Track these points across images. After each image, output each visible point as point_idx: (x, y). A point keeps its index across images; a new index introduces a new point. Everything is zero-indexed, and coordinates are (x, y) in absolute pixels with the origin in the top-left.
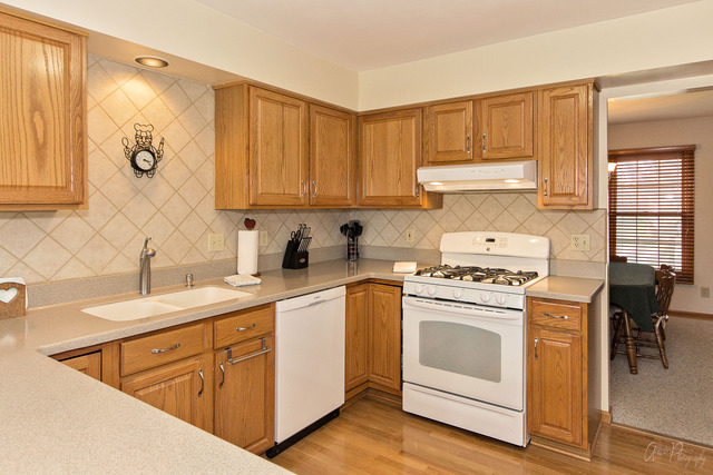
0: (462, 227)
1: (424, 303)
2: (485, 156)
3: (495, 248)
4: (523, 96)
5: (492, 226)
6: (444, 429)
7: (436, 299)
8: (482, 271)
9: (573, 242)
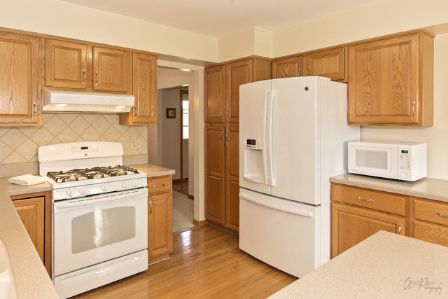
0: (56, 140)
1: (77, 202)
2: (96, 88)
3: (90, 153)
4: (121, 53)
5: (80, 138)
6: (95, 293)
7: (87, 196)
8: (90, 170)
9: (132, 144)
